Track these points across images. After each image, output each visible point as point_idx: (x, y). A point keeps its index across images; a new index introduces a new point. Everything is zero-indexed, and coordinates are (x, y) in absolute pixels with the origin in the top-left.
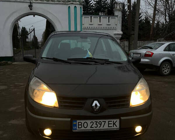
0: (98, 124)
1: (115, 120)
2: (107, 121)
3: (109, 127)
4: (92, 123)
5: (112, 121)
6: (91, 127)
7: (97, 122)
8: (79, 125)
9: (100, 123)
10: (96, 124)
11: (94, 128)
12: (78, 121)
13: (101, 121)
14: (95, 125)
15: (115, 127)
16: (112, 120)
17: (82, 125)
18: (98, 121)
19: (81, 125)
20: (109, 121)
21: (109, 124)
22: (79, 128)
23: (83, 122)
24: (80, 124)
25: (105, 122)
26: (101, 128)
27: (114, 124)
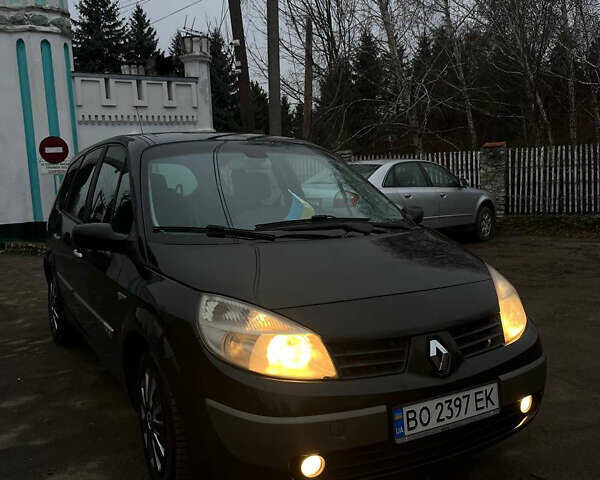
0: (452, 406)
1: (488, 388)
2: (472, 392)
3: (477, 409)
4: (440, 407)
5: (481, 392)
6: (439, 420)
7: (450, 401)
8: (409, 420)
9: (458, 403)
10: (449, 408)
11: (447, 421)
12: (406, 409)
13: (460, 395)
14: (446, 413)
15: (491, 407)
16: (483, 389)
17: (417, 418)
18: (453, 397)
19: (414, 419)
20: (476, 394)
21: (477, 401)
22: (410, 429)
23: (417, 407)
24: (411, 416)
25: (468, 396)
26: (462, 416)
27: (488, 398)
